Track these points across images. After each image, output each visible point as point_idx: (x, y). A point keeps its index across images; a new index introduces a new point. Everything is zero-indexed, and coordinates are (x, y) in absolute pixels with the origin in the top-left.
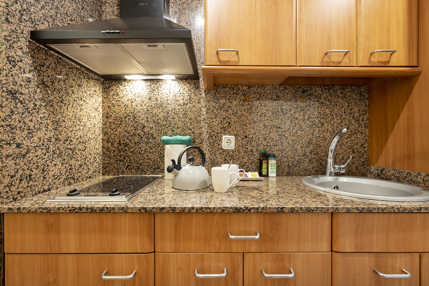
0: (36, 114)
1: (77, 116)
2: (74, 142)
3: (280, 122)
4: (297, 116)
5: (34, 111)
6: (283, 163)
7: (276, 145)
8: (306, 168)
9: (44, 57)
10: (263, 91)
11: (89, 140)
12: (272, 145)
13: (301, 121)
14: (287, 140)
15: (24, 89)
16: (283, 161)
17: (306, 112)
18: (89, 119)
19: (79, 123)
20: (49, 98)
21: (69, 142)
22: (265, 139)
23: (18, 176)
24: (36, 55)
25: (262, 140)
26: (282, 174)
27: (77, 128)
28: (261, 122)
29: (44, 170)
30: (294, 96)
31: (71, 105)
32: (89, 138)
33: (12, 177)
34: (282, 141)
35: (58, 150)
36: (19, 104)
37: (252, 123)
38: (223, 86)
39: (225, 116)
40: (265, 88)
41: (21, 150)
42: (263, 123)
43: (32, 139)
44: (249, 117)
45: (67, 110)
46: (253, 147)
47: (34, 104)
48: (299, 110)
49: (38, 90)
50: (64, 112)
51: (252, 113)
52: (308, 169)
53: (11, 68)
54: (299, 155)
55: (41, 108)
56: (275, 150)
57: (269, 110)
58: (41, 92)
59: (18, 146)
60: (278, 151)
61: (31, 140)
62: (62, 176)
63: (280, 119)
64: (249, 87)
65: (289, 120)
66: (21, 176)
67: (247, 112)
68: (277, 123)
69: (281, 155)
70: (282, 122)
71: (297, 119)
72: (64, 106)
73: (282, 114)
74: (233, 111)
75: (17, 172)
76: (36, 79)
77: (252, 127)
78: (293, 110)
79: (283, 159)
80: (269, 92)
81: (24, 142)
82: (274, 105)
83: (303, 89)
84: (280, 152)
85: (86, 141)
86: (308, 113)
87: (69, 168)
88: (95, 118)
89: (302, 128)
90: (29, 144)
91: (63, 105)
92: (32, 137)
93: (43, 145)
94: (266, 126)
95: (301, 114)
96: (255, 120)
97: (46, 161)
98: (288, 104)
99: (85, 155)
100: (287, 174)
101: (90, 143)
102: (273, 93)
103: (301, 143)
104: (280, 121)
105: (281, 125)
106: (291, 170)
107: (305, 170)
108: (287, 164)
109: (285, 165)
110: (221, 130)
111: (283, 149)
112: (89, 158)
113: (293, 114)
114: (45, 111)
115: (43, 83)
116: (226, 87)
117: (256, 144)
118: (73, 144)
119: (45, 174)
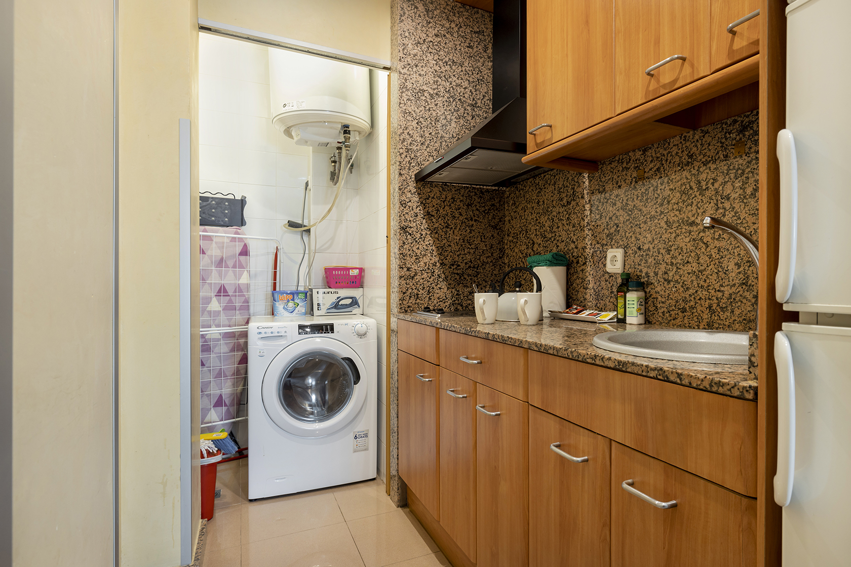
0: (422, 242)
1: (466, 238)
2: (462, 267)
3: (694, 212)
4: (729, 192)
5: (420, 240)
6: (699, 302)
7: (688, 262)
8: (748, 315)
9: (429, 191)
10: (665, 153)
11: (483, 265)
12: (680, 261)
13: (737, 201)
14: (708, 249)
15: (412, 223)
16: (701, 298)
17: (748, 178)
18: (483, 240)
19: (469, 246)
20: (434, 226)
21: (455, 266)
22: (669, 251)
23: (408, 293)
24: (421, 192)
25: (663, 253)
26: (697, 326)
27: (466, 251)
28: (662, 216)
29: (429, 292)
30: (722, 146)
31: (458, 228)
32: (483, 262)
33: (404, 293)
34: (699, 253)
35: (443, 275)
36: (409, 236)
37: (649, 220)
38: (609, 161)
39: (612, 214)
40: (669, 143)
41: (410, 273)
42: (665, 217)
43: (419, 263)
44: (644, 209)
45: (454, 234)
46: (649, 267)
47: (420, 234)
48: (732, 176)
49: (424, 221)
50: (449, 237)
51: (649, 201)
52: (751, 318)
53: (403, 210)
54: (731, 283)
55: (427, 237)
56: (686, 272)
57: (675, 189)
58: (426, 222)
59: (408, 269)
60: (691, 275)
61: (418, 265)
62: (447, 300)
63: (695, 203)
64: (645, 151)
65: (712, 204)
66: (410, 294)
67: (641, 201)
68: (690, 215)
69: (695, 283)
70: (699, 211)
71: (728, 199)
72: (450, 231)
73: (698, 193)
74: (622, 203)
75: (407, 290)
76: (422, 212)
77: (648, 228)
78: (720, 179)
79: (699, 292)
80: (675, 150)
81: (413, 266)
82: (684, 177)
83: (742, 122)
84: (694, 278)
85: (478, 266)
86: (753, 179)
87: (456, 293)
88: (492, 238)
89: (740, 218)
90: (416, 268)
91: (448, 230)
92: (419, 262)
93: (428, 269)
94: (670, 223)
95: (737, 185)
96: (652, 213)
97: (431, 284)
98: (710, 167)
99: (477, 281)
100: (707, 327)
101: (485, 268)
102: (682, 152)
103: (736, 254)
104: (694, 208)
105: (697, 218)
106: (716, 318)
107: (744, 320)
108: (707, 303)
109: (703, 305)
110: (607, 239)
111: (699, 271)
112: (482, 285)
113: (721, 188)
114: (430, 238)
115: (428, 213)
116: (613, 161)
117: (654, 262)
118: (460, 269)
119: (430, 295)
